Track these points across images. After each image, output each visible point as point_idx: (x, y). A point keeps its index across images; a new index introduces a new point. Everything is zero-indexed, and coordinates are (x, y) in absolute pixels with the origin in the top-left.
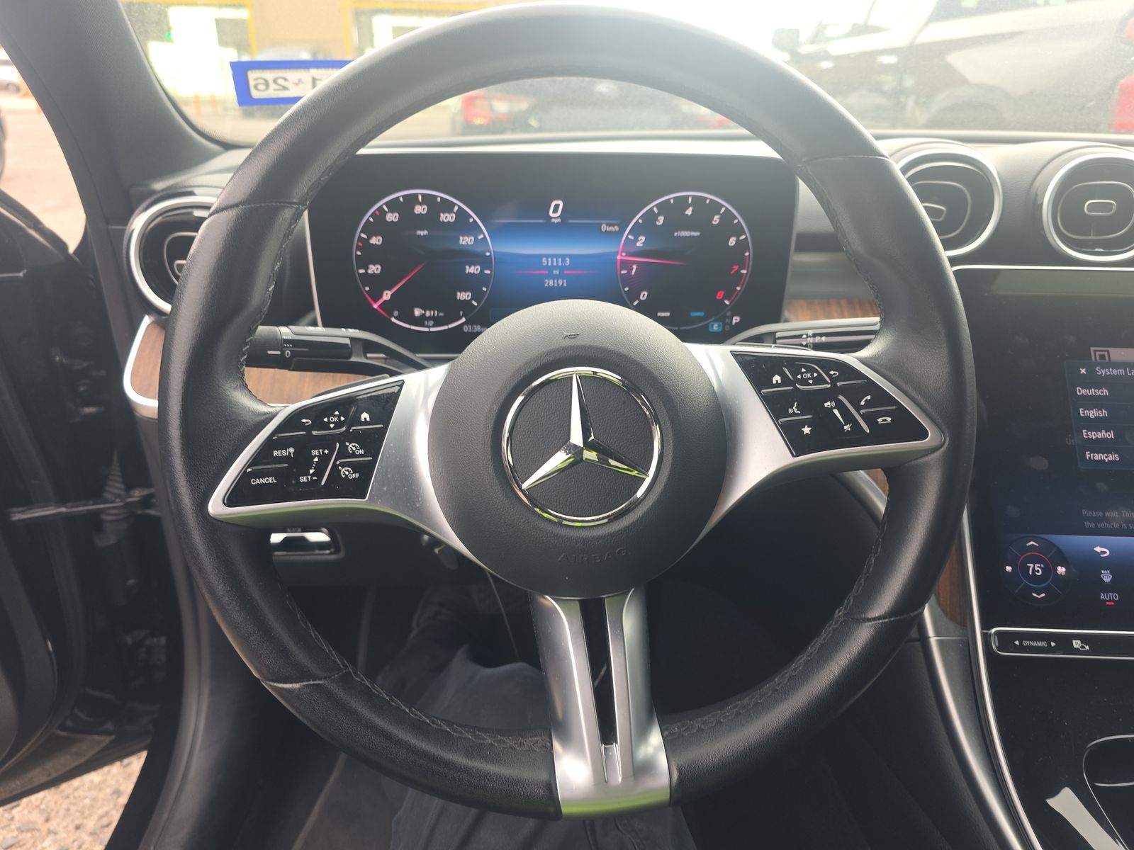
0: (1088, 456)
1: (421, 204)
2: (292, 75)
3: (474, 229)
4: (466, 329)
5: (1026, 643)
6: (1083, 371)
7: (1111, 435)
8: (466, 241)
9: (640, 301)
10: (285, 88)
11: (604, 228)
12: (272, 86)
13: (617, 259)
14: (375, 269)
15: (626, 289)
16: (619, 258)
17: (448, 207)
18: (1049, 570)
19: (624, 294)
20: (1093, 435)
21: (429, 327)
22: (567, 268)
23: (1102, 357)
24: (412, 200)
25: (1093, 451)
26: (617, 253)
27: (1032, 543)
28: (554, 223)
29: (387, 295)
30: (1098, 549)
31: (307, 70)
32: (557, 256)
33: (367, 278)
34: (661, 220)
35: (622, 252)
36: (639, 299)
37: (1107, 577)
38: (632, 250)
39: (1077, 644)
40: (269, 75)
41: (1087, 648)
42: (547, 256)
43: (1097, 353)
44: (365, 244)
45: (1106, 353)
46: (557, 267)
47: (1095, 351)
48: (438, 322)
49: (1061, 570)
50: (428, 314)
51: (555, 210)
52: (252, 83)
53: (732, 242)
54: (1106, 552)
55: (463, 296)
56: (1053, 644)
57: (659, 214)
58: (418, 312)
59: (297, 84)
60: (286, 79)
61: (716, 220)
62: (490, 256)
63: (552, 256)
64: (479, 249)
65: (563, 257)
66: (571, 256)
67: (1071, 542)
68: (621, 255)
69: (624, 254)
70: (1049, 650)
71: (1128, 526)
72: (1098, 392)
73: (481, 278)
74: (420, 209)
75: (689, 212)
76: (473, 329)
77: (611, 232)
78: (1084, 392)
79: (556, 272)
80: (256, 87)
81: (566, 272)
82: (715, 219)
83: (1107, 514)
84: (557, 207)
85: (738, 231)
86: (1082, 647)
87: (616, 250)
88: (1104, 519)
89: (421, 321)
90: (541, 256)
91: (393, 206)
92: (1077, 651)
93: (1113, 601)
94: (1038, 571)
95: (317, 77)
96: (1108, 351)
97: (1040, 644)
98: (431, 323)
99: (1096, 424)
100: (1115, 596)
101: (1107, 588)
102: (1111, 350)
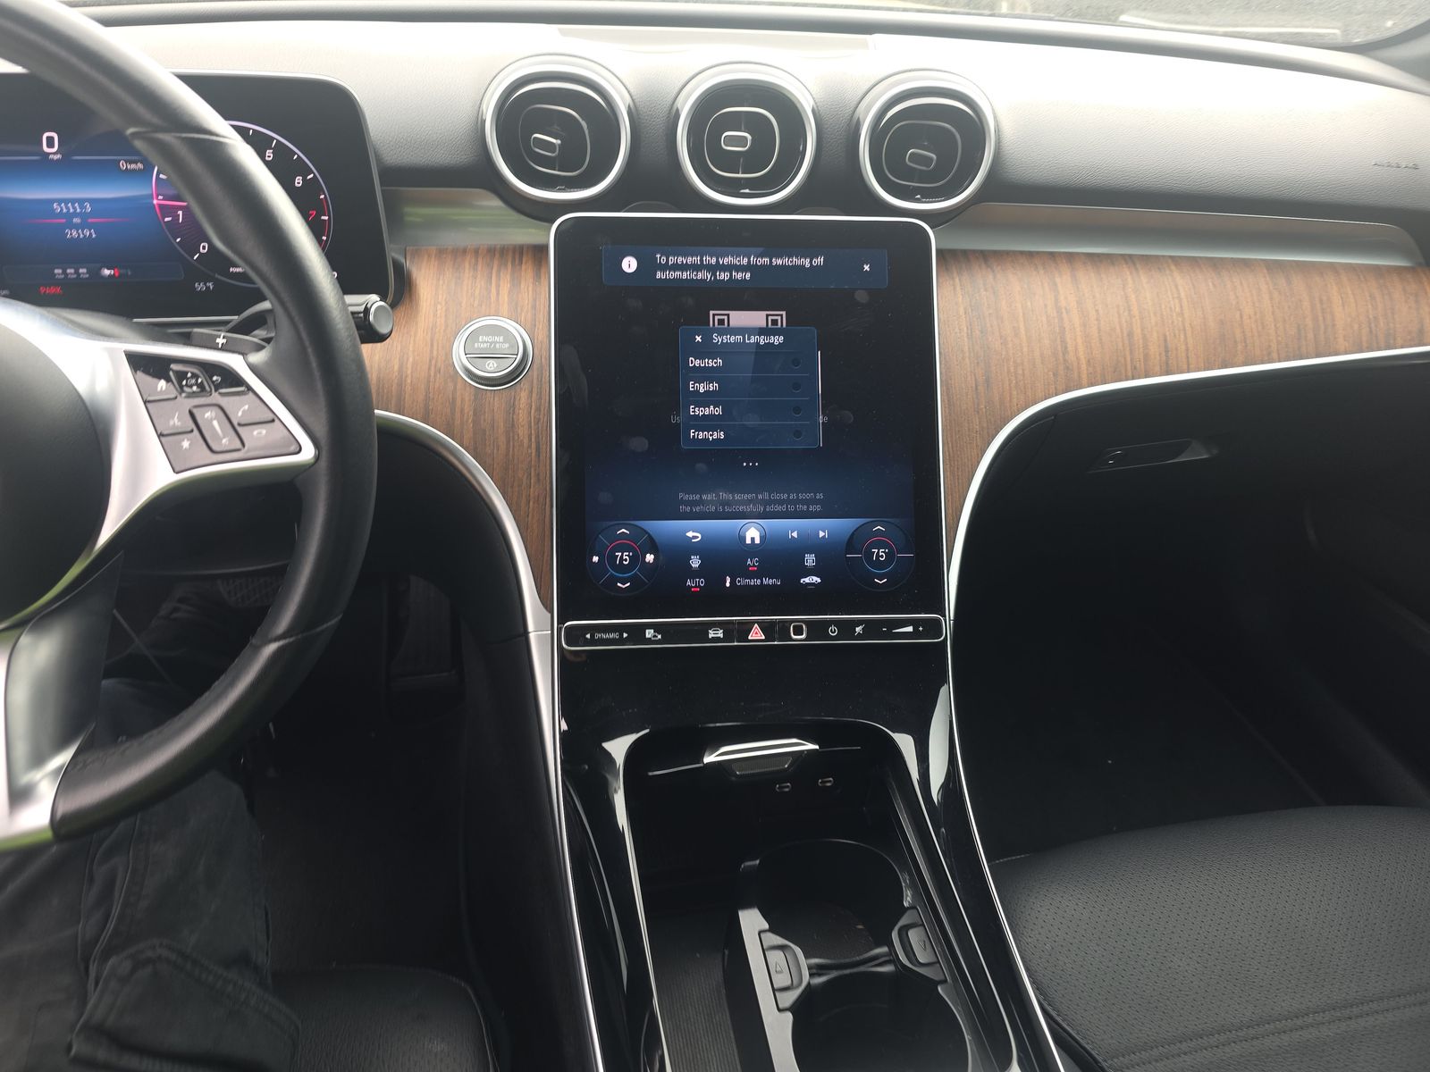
0: (692, 434)
5: (598, 636)
6: (698, 339)
7: (718, 411)
9: (201, 254)
11: (123, 165)
13: (153, 204)
15: (178, 240)
16: (155, 202)
18: (637, 559)
19: (177, 246)
20: (700, 412)
22: (91, 215)
23: (721, 322)
25: (698, 429)
26: (151, 197)
27: (623, 530)
28: (53, 160)
30: (690, 534)
32: (73, 201)
35: (157, 196)
36: (199, 252)
37: (695, 562)
38: (171, 192)
39: (649, 633)
41: (660, 637)
42: (60, 201)
43: (717, 318)
45: (726, 317)
46: (75, 214)
47: (714, 315)
49: (650, 558)
51: (50, 145)
53: (300, 182)
54: (698, 537)
56: (625, 635)
61: (270, 155)
63: (66, 201)
65: (81, 202)
66: (91, 201)
67: (664, 528)
68: (158, 199)
69: (160, 197)
70: (621, 641)
71: (724, 508)
72: (711, 363)
77: (134, 170)
78: (697, 363)
79: (76, 220)
81: (90, 220)
82: (267, 154)
83: (704, 497)
84: (50, 140)
85: (303, 168)
86: (655, 636)
87: (149, 192)
88: (701, 502)
90: (51, 201)
92: (649, 641)
93: (699, 586)
94: (626, 560)
96: (728, 315)
97: (612, 636)
99: (704, 399)
100: (702, 582)
101: (694, 574)
102: (732, 313)
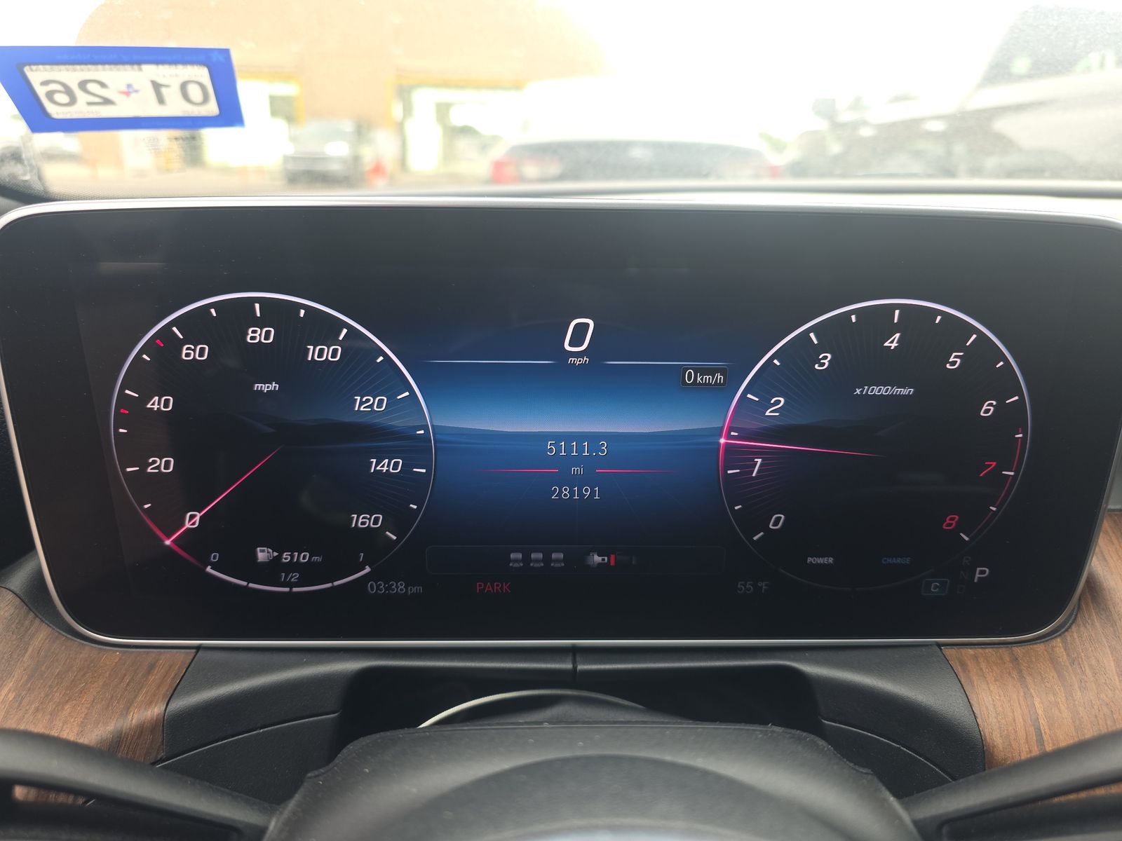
1: (260, 323)
2: (115, 77)
3: (388, 381)
4: (371, 587)
8: (368, 405)
9: (768, 532)
10: (107, 102)
11: (690, 377)
12: (82, 97)
13: (719, 444)
14: (161, 465)
15: (738, 507)
16: (723, 441)
17: (325, 330)
19: (732, 517)
21: (291, 585)
22: (603, 462)
24: (240, 315)
26: (718, 432)
28: (573, 366)
29: (193, 520)
31: (136, 67)
32: (580, 437)
33: (144, 483)
34: (827, 359)
36: (767, 529)
38: (754, 425)
40: (71, 75)
42: (558, 437)
44: (134, 412)
46: (579, 460)
48: (309, 574)
50: (286, 557)
51: (577, 339)
52: (41, 91)
53: (987, 409)
55: (361, 521)
57: (822, 348)
58: (263, 555)
59: (127, 94)
60: (103, 85)
61: (955, 360)
62: (426, 438)
63: (568, 437)
64: (400, 422)
65: (594, 438)
66: (611, 437)
68: (728, 437)
69: (734, 434)
73: (405, 484)
74: (256, 335)
75: (893, 343)
76: (389, 588)
77: (707, 386)
79: (577, 470)
80: (50, 95)
81: (599, 471)
82: (951, 359)
84: (581, 330)
85: (1003, 384)
87: (716, 424)
89: (271, 572)
90: (544, 437)
91: (195, 327)
95: (160, 81)
98: (295, 577)
